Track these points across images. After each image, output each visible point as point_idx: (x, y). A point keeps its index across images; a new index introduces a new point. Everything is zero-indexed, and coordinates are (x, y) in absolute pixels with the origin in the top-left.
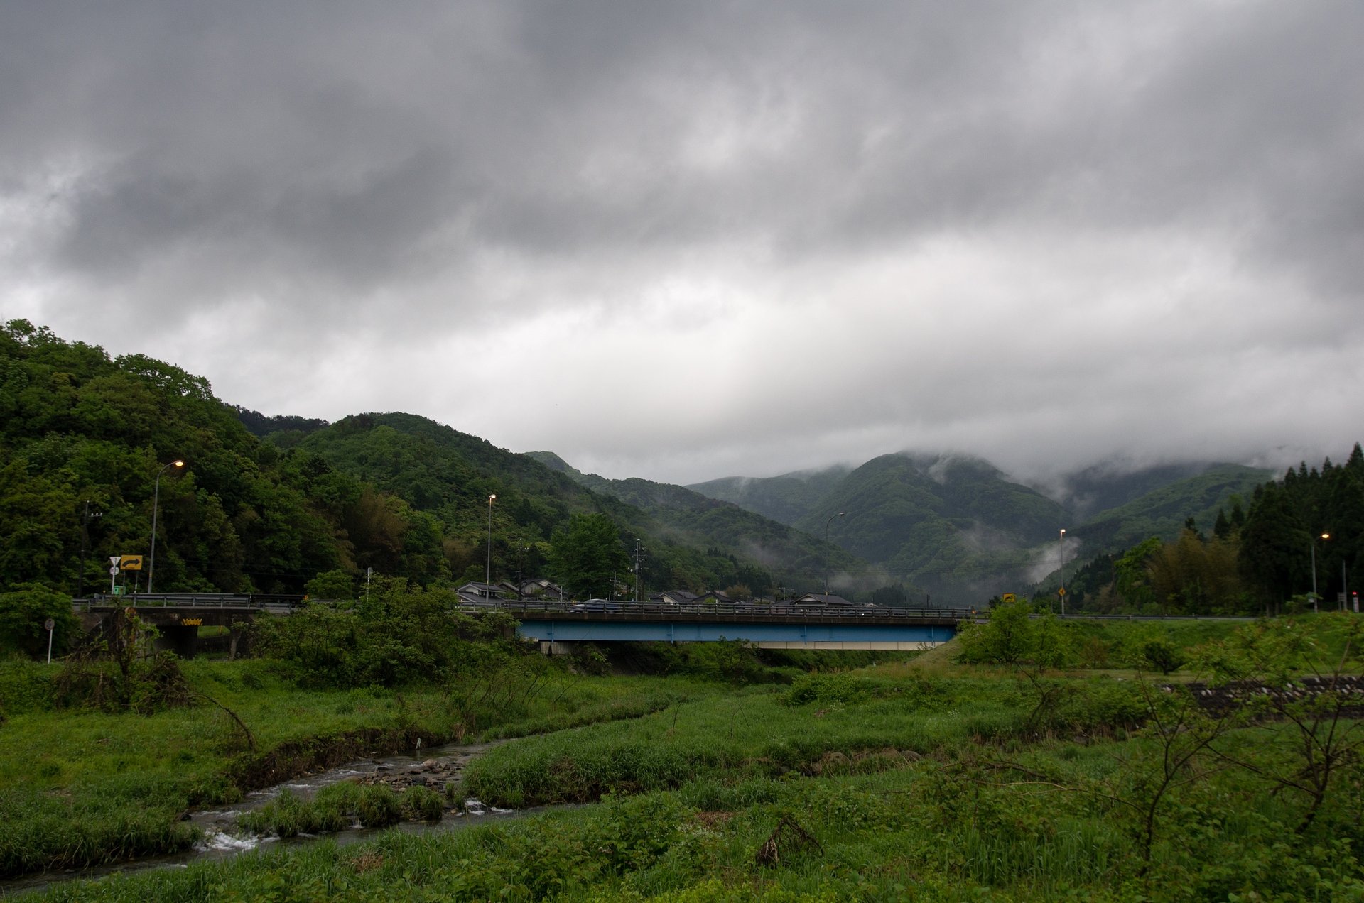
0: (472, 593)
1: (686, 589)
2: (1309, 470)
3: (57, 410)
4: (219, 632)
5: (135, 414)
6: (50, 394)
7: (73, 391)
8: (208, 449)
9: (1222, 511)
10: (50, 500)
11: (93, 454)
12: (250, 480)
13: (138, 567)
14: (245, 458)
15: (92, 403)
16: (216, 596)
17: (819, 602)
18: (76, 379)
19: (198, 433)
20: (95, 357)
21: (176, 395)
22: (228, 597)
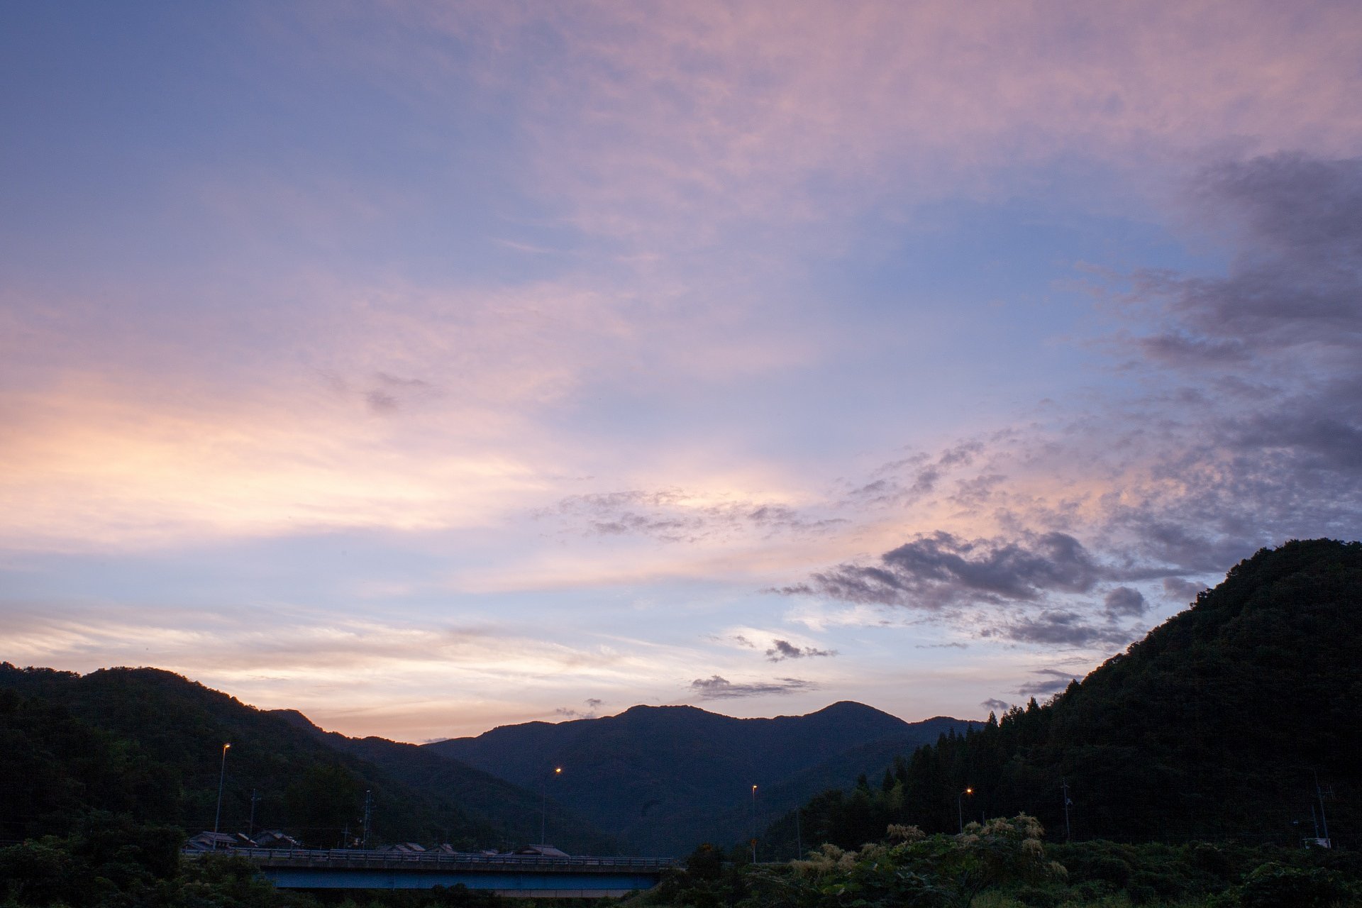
0: (203, 843)
1: (414, 842)
2: (956, 736)
9: (889, 771)
17: (536, 854)
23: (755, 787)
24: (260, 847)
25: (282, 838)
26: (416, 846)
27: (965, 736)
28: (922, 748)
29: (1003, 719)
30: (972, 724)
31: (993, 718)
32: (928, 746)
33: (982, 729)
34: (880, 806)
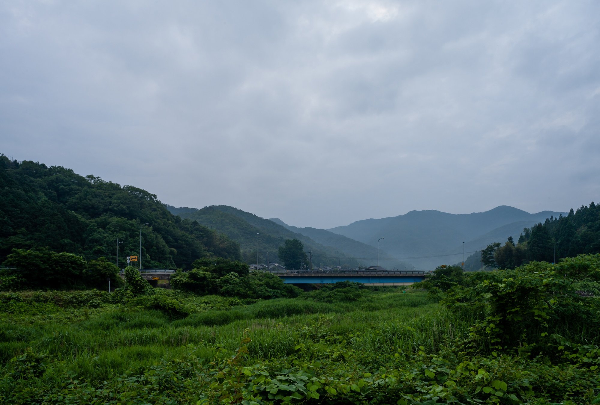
0: (252, 268)
2: (554, 219)
3: (105, 206)
4: (165, 282)
5: (132, 208)
6: (102, 201)
7: (110, 200)
8: (157, 219)
9: (521, 235)
10: (105, 237)
11: (118, 221)
12: (172, 229)
13: (136, 260)
14: (170, 222)
15: (117, 204)
16: (163, 270)
17: (374, 269)
18: (111, 195)
19: (153, 213)
20: (116, 187)
21: (145, 200)
22: (167, 270)
24: (271, 269)
25: (278, 266)
26: (328, 268)
27: (558, 219)
28: (537, 225)
30: (561, 214)
31: (572, 211)
32: (541, 223)
33: (567, 216)
34: (517, 249)
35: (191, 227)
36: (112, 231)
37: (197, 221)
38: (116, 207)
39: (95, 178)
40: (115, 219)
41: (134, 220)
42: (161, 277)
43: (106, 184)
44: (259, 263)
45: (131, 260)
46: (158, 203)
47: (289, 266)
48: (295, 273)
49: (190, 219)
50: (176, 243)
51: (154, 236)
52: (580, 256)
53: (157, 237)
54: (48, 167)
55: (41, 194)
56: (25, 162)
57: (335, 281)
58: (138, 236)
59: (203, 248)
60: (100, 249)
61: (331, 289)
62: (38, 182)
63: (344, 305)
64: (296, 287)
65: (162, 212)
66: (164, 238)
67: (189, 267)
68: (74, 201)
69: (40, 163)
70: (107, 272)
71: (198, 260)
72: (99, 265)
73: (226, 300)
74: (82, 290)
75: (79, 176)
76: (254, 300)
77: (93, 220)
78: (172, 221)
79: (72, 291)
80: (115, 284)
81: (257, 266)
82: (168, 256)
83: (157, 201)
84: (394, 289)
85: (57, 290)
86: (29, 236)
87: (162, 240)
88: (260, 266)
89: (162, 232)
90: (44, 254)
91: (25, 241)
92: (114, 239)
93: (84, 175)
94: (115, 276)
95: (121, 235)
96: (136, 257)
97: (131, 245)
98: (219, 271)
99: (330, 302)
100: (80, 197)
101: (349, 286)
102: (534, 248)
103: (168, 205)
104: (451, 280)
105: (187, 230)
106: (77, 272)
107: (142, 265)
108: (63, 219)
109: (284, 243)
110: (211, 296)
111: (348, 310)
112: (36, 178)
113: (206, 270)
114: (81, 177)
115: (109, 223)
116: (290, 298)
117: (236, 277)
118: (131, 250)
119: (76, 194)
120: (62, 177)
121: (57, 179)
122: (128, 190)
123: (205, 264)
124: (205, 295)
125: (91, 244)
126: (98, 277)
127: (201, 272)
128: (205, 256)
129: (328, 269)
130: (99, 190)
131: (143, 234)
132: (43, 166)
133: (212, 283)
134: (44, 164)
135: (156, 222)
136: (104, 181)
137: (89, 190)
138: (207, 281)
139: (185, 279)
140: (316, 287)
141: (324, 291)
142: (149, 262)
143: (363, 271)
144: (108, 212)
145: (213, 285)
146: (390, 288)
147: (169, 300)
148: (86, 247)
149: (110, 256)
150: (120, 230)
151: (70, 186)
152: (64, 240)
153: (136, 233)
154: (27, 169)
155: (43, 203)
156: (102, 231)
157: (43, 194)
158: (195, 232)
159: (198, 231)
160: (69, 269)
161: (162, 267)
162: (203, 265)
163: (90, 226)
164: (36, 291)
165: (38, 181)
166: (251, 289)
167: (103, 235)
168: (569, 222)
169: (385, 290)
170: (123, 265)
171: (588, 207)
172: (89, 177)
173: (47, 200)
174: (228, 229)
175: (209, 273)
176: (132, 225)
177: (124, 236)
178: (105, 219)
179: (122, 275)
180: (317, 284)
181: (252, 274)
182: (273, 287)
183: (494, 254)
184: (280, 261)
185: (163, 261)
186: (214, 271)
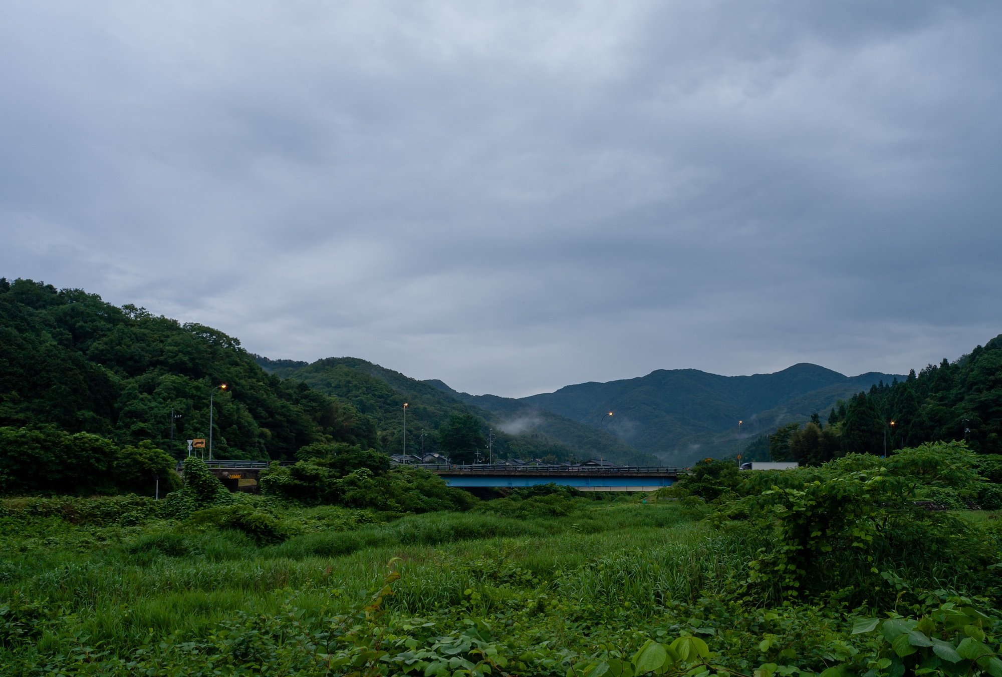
0: (395, 461)
1: (519, 458)
2: (884, 386)
3: (153, 357)
4: (251, 482)
5: (197, 361)
6: (148, 348)
7: (161, 345)
8: (240, 379)
9: (833, 410)
10: (152, 408)
11: (174, 382)
12: (265, 396)
13: (203, 446)
14: (261, 383)
15: (172, 353)
16: (248, 462)
17: (597, 465)
18: (162, 338)
19: (233, 369)
20: (172, 326)
21: (219, 347)
22: (255, 462)
23: (741, 422)
24: (426, 462)
25: (439, 457)
26: (520, 461)
27: (890, 386)
28: (858, 394)
29: (921, 375)
30: (895, 378)
31: (912, 372)
32: (863, 393)
33: (904, 381)
34: (826, 435)
35: (295, 392)
36: (165, 399)
37: (305, 382)
38: (172, 358)
39: (136, 310)
40: (169, 379)
41: (201, 380)
42: (245, 474)
43: (155, 320)
44: (407, 453)
45: (194, 446)
46: (242, 352)
47: (456, 459)
48: (466, 469)
49: (294, 379)
50: (270, 419)
51: (235, 407)
52: (926, 445)
53: (238, 409)
54: (59, 291)
55: (46, 335)
56: (19, 282)
57: (531, 484)
58: (208, 406)
59: (315, 428)
60: (143, 428)
61: (525, 497)
62: (40, 315)
63: (546, 523)
64: (466, 493)
65: (247, 367)
66: (251, 410)
67: (291, 458)
68: (101, 347)
69: (45, 284)
70: (153, 467)
71: (307, 448)
72: (141, 455)
73: (352, 514)
74: (112, 495)
75: (110, 306)
76: (399, 514)
77: (131, 380)
78: (264, 383)
79: (95, 498)
80: (166, 487)
81: (405, 457)
82: (257, 439)
83: (239, 348)
84: (628, 497)
85: (69, 495)
86: (24, 405)
87: (246, 413)
88: (408, 458)
89: (248, 402)
90: (48, 435)
91: (17, 412)
92: (168, 412)
93: (119, 306)
94: (167, 472)
95: (178, 404)
96: (204, 441)
97: (195, 421)
98: (342, 467)
99: (523, 518)
100: (112, 341)
101: (555, 491)
102: (853, 432)
103: (258, 356)
104: (720, 484)
105: (289, 397)
106: (102, 467)
107: (213, 454)
108: (81, 377)
109: (448, 420)
110: (328, 507)
111: (553, 531)
112: (36, 308)
113: (319, 464)
114: (114, 308)
115: (159, 384)
116: (457, 510)
117: (368, 475)
118: (196, 430)
119: (104, 335)
120: (82, 308)
121: (73, 309)
122: (192, 331)
123: (318, 453)
124: (317, 505)
125: (128, 420)
126: (139, 474)
127: (310, 466)
128: (318, 440)
129: (521, 465)
130: (142, 330)
131: (215, 404)
132: (50, 287)
133: (330, 485)
134: (52, 286)
135: (237, 384)
136: (151, 315)
137: (126, 330)
138: (321, 481)
139: (284, 479)
140: (502, 492)
141: (514, 499)
142: (225, 450)
143: (578, 467)
144: (158, 366)
145: (330, 488)
146: (622, 496)
147: (257, 513)
148: (120, 423)
149: (159, 439)
150: (177, 396)
151: (95, 323)
152: (83, 411)
153: (205, 401)
154: (22, 294)
155: (47, 350)
156: (146, 398)
157: (50, 335)
158: (304, 401)
159: (307, 400)
160: (91, 461)
161: (247, 458)
162: (315, 456)
163: (128, 388)
164: (33, 496)
165: (41, 313)
166: (392, 495)
167: (149, 404)
168: (909, 390)
169: (613, 499)
170: (181, 454)
171: (939, 366)
172: (126, 307)
173: (54, 346)
174: (356, 397)
175: (324, 468)
176: (198, 388)
177: (184, 406)
178: (153, 378)
179: (180, 470)
180: (501, 488)
181: (396, 472)
182: (429, 494)
183: (790, 442)
184: (442, 450)
185: (248, 448)
186: (332, 465)
